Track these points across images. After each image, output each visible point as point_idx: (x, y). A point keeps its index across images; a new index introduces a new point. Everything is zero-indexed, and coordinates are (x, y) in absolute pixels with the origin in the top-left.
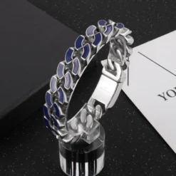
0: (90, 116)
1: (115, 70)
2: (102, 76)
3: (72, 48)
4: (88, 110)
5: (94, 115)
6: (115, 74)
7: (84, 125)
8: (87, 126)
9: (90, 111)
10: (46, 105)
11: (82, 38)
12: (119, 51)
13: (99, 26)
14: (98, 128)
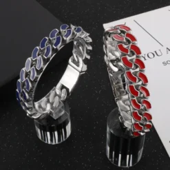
0: (57, 97)
1: (78, 62)
2: (69, 66)
3: (38, 47)
4: (56, 93)
5: (60, 97)
6: (78, 66)
7: (52, 104)
8: (54, 105)
9: (58, 93)
10: (17, 90)
11: (46, 40)
12: (81, 48)
13: (61, 30)
14: (62, 107)
